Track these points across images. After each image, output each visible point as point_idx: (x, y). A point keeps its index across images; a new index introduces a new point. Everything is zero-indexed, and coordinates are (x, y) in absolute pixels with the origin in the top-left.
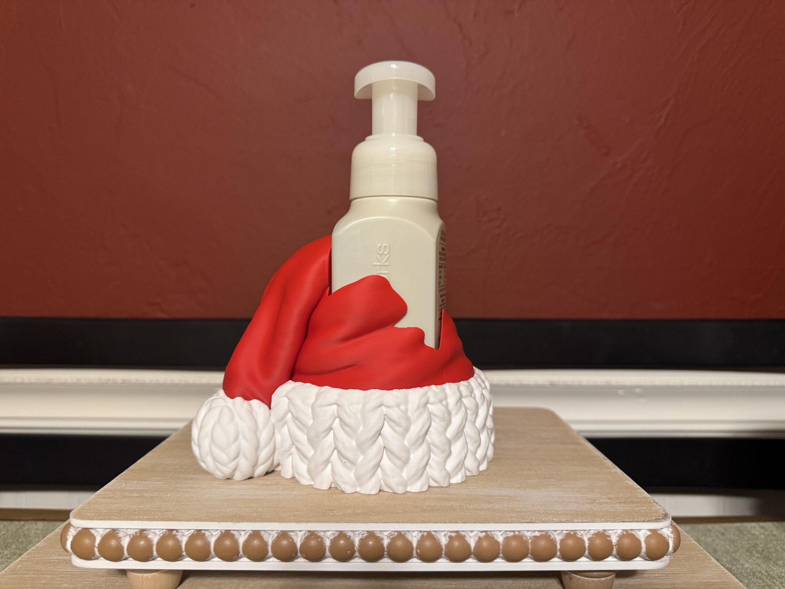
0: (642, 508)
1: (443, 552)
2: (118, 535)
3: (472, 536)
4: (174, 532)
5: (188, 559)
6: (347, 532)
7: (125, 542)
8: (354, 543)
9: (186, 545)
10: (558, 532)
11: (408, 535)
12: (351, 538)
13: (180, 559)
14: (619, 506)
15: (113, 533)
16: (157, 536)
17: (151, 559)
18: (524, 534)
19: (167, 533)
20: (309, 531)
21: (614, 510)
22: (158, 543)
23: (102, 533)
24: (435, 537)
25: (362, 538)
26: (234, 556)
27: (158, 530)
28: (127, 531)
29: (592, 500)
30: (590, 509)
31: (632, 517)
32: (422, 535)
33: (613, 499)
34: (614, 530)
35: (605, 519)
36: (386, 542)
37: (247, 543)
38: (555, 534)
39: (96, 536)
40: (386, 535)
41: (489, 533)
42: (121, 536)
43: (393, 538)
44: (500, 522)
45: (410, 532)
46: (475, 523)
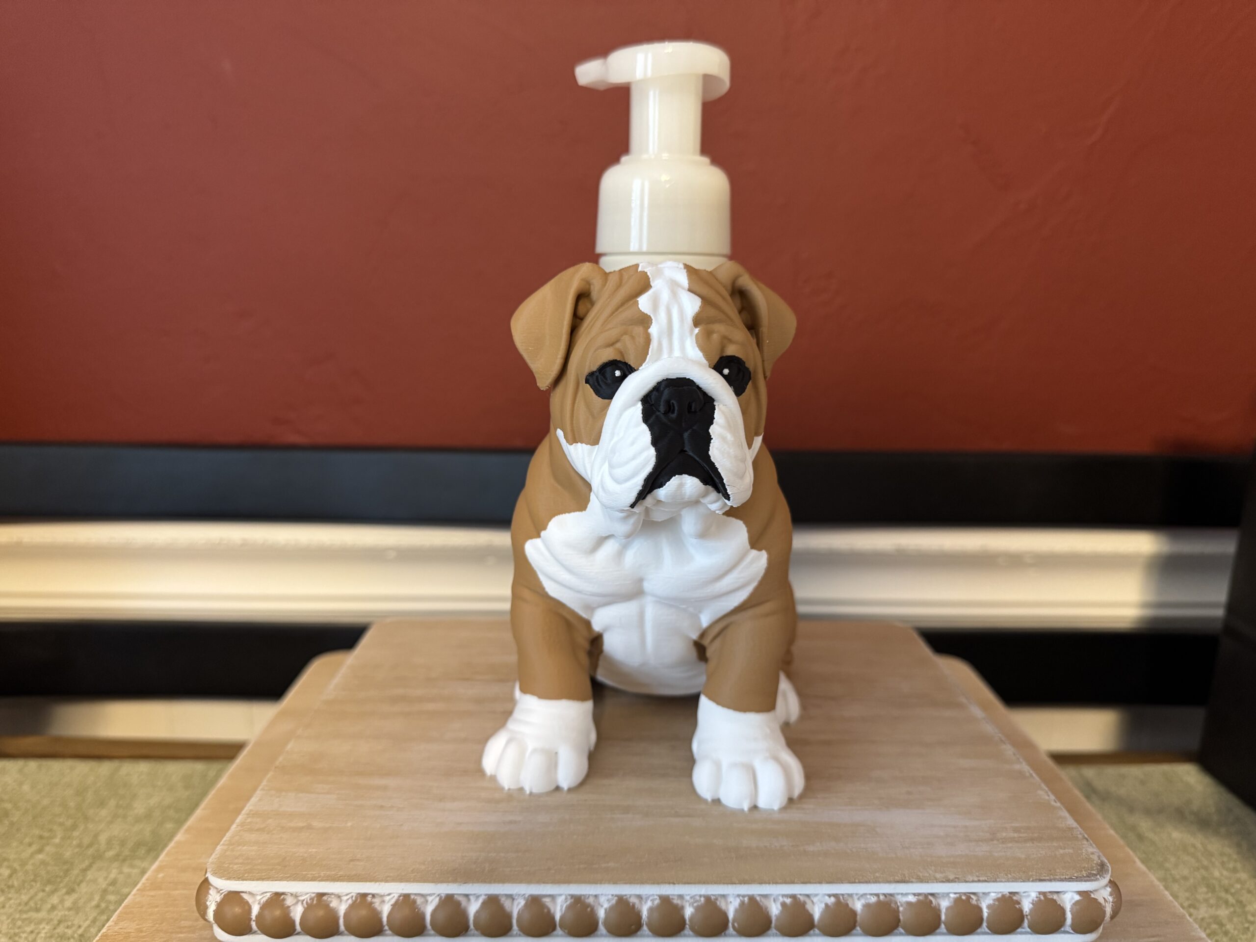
0: (1067, 851)
1: (773, 925)
2: (285, 902)
3: (816, 903)
4: (369, 898)
5: (391, 935)
6: (630, 897)
7: (297, 913)
8: (641, 914)
9: (388, 917)
10: (944, 895)
11: (720, 902)
12: (636, 906)
13: (379, 935)
14: (1032, 847)
15: (277, 900)
16: (343, 903)
17: (335, 935)
18: (892, 899)
19: (359, 900)
20: (572, 896)
21: (1025, 856)
24: (761, 904)
25: (653, 907)
26: (462, 930)
27: (345, 895)
28: (297, 897)
29: (991, 834)
30: (988, 854)
31: (1052, 871)
32: (741, 900)
33: (1022, 831)
34: (1026, 893)
35: (1013, 875)
36: (688, 912)
37: (479, 915)
38: (937, 897)
39: (251, 904)
40: (686, 901)
41: (841, 897)
42: (290, 905)
43: (698, 905)
44: (857, 881)
45: (724, 896)
46: (820, 883)
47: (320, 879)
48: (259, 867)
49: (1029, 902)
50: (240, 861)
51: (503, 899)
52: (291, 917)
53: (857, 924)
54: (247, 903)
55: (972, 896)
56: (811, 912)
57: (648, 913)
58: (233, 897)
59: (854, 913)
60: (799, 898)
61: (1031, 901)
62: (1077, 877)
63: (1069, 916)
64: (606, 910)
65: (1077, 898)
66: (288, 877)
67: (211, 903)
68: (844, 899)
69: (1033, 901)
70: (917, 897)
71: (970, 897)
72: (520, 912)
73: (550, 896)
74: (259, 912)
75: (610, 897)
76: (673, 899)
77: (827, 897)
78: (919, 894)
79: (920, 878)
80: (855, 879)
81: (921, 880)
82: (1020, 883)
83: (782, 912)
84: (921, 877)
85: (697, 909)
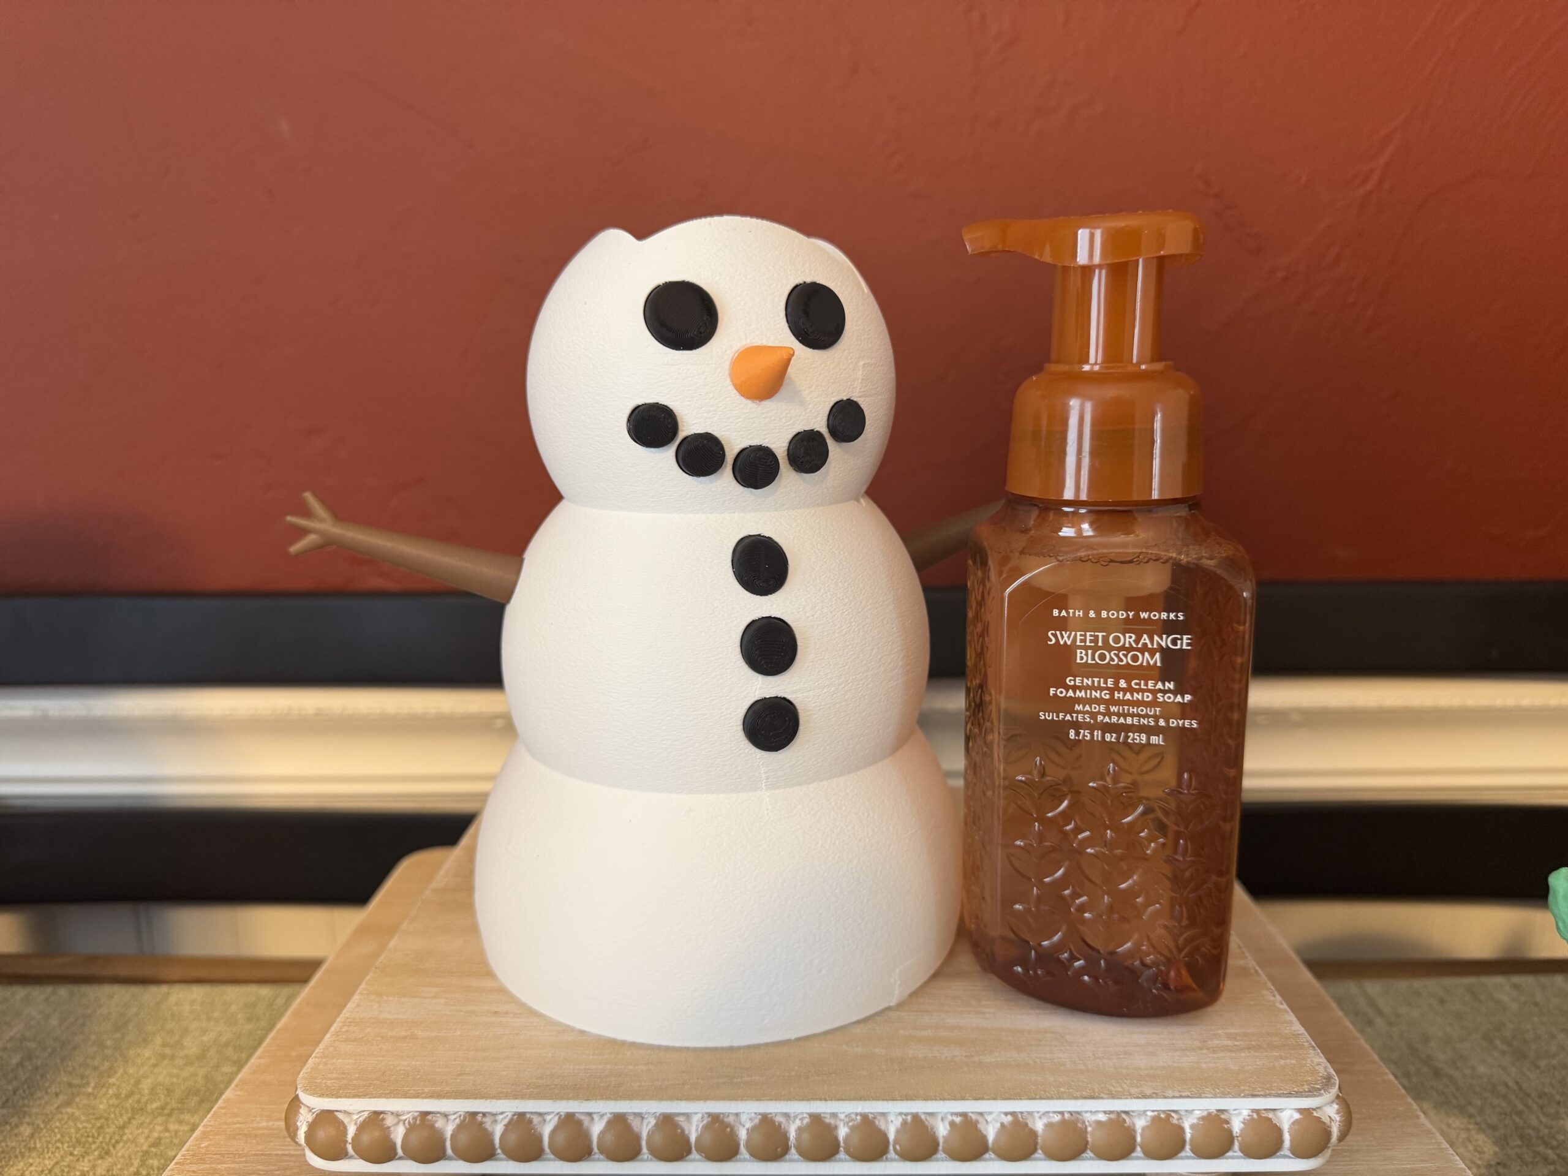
0: (1288, 1061)
1: (940, 1148)
2: (385, 1123)
3: (989, 1120)
5: (503, 1158)
6: (776, 1116)
7: (398, 1135)
8: (788, 1134)
9: (501, 1139)
10: (1139, 1114)
11: (879, 1121)
12: (783, 1126)
13: (491, 1159)
15: (375, 1119)
16: (450, 1122)
17: (440, 1160)
18: (1080, 1117)
19: (467, 1120)
20: (709, 1114)
21: (1238, 1067)
22: (452, 1136)
23: (355, 1117)
24: (927, 1123)
25: (802, 1126)
26: (583, 1155)
27: (452, 1114)
28: (399, 1116)
30: (1195, 1065)
31: (1268, 1085)
32: (903, 1119)
34: (1236, 1110)
35: (1221, 1089)
36: (842, 1133)
37: (604, 1136)
38: (1132, 1116)
39: (347, 1124)
40: (841, 1120)
41: (1020, 1116)
42: (390, 1125)
43: (854, 1125)
44: (1038, 1097)
45: (884, 1114)
46: (995, 1099)
47: (423, 1095)
48: (355, 1082)
49: (1240, 1122)
50: (335, 1076)
51: (631, 1118)
52: (391, 1139)
53: (1038, 1147)
54: (343, 1123)
55: (1173, 1114)
56: (984, 1132)
57: (796, 1135)
58: (326, 1117)
59: (1033, 1134)
60: (971, 1117)
61: (1242, 1120)
62: (1296, 1092)
63: (1287, 1137)
64: (748, 1130)
65: (1297, 1116)
66: (388, 1094)
67: (301, 1125)
68: (1022, 1118)
69: (1244, 1119)
70: (1107, 1115)
71: (1171, 1116)
72: (650, 1133)
73: (684, 1114)
74: (355, 1134)
75: (753, 1115)
76: (824, 1117)
77: (1003, 1116)
78: (1111, 1112)
79: (1112, 1094)
80: (1036, 1095)
81: (1113, 1096)
82: (1229, 1099)
83: (950, 1132)
84: (1114, 1093)
85: (852, 1129)
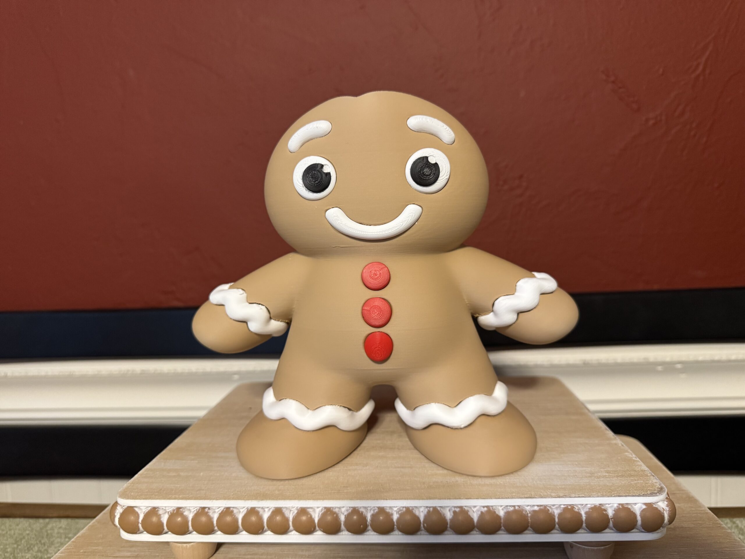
0: (639, 481)
1: (449, 526)
2: (158, 512)
3: (475, 511)
4: (206, 510)
5: (219, 532)
6: (360, 508)
7: (165, 519)
8: (367, 518)
9: (217, 521)
10: (556, 506)
11: (415, 511)
12: (364, 514)
13: (213, 533)
14: (616, 480)
15: (154, 511)
16: (191, 513)
17: (187, 533)
18: (523, 508)
19: (200, 511)
20: (325, 508)
21: (611, 484)
22: (193, 519)
23: (144, 510)
24: (441, 512)
25: (373, 514)
26: (260, 530)
27: (193, 508)
28: (166, 509)
29: (590, 474)
30: (588, 484)
31: (628, 492)
32: (428, 510)
33: (612, 472)
34: (610, 504)
35: (602, 493)
36: (395, 517)
37: (270, 519)
38: (553, 508)
40: (395, 510)
42: (161, 514)
43: (401, 513)
45: (418, 507)
46: (477, 498)
47: (179, 498)
48: (146, 493)
49: (612, 510)
50: (136, 491)
51: (284, 510)
52: (161, 521)
53: (502, 525)
54: (137, 513)
56: (472, 517)
57: (371, 518)
58: (130, 510)
60: (464, 509)
62: (643, 494)
63: (639, 519)
64: (345, 516)
65: (644, 507)
66: (161, 497)
67: (117, 515)
68: (492, 509)
69: (615, 509)
70: (539, 507)
71: (574, 507)
72: (294, 517)
73: (311, 507)
74: (143, 518)
75: (348, 508)
76: (386, 509)
77: (482, 508)
80: (500, 496)
82: (606, 498)
83: (453, 517)
84: (542, 495)
